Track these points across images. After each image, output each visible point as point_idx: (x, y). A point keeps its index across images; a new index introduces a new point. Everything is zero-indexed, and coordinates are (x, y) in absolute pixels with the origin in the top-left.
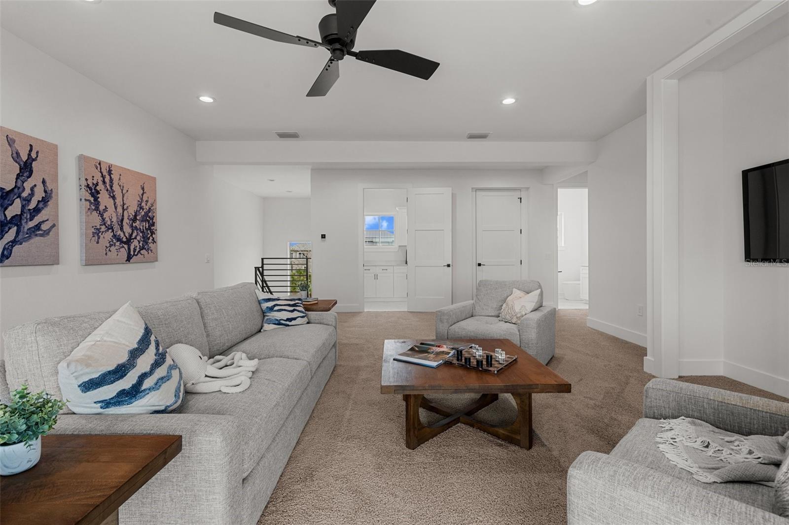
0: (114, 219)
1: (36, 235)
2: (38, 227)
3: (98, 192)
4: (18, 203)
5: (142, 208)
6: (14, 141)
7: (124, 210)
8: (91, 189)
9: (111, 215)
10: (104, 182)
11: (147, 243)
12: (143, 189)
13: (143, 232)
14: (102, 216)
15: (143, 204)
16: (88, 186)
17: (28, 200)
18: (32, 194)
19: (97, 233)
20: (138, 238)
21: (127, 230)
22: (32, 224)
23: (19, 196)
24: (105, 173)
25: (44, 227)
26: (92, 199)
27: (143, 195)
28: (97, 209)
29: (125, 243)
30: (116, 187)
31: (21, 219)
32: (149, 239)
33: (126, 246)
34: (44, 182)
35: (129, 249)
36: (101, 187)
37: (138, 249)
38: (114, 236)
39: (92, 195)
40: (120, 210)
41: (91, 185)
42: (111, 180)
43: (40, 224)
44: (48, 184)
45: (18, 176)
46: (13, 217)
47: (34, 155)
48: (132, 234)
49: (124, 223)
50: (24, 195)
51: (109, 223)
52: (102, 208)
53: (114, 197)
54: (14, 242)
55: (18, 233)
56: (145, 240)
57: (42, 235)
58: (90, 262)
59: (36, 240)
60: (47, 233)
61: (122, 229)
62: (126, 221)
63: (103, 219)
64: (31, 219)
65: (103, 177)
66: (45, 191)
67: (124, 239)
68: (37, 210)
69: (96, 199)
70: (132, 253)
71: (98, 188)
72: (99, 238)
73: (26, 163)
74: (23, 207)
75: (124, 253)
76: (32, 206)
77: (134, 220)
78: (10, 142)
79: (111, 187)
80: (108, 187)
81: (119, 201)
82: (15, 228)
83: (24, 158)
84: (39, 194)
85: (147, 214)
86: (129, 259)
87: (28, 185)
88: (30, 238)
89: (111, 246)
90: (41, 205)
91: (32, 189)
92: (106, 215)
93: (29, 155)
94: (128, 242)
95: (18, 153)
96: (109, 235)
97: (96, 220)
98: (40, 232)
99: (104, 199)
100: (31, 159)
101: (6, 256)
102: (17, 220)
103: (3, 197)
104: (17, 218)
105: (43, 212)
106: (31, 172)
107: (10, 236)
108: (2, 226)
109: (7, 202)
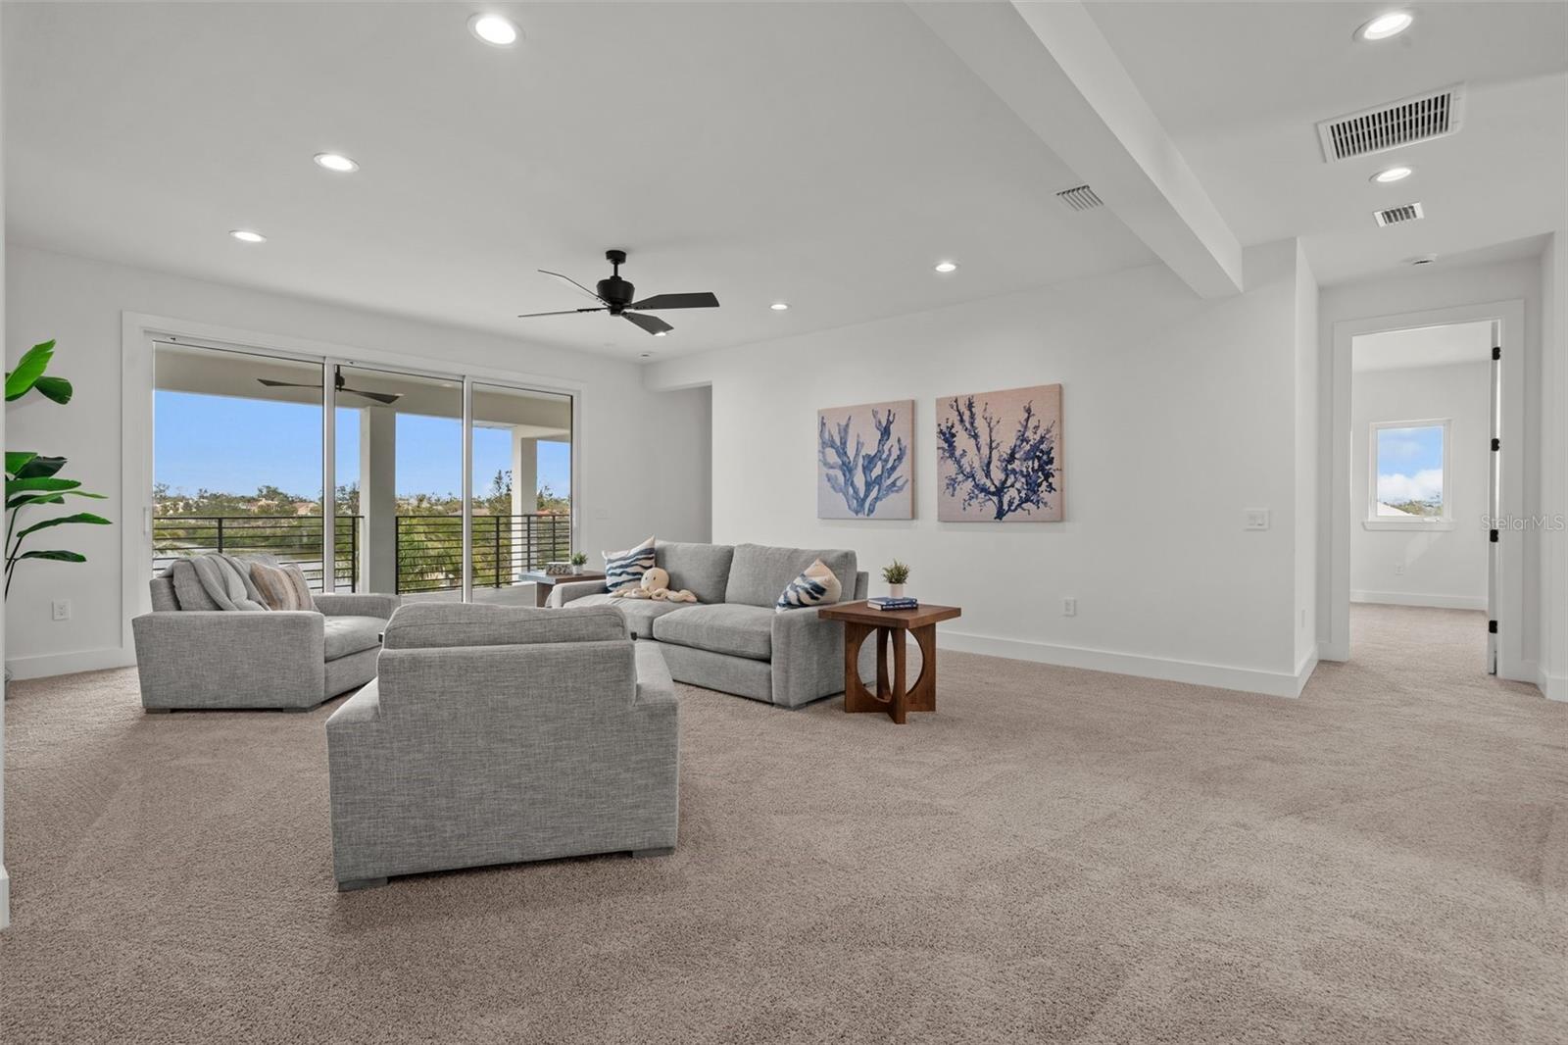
0: (976, 464)
1: (892, 492)
2: (894, 484)
3: (954, 436)
4: (879, 464)
5: (1024, 439)
6: (877, 412)
7: (991, 449)
8: (944, 434)
9: (973, 460)
10: (962, 421)
11: (1035, 492)
12: (1028, 411)
13: (1027, 476)
14: (958, 462)
15: (1029, 434)
16: (941, 432)
17: (886, 461)
18: (889, 455)
19: (952, 483)
20: (1018, 485)
21: (997, 475)
22: (889, 482)
23: (880, 459)
24: (963, 409)
25: (898, 484)
26: (946, 446)
27: (1027, 420)
28: (952, 455)
29: (993, 494)
30: (980, 423)
31: (882, 479)
32: (1040, 485)
33: (995, 499)
34: (899, 440)
35: (1001, 502)
36: (958, 428)
37: (1016, 502)
38: (977, 486)
39: (946, 440)
40: (985, 451)
41: (944, 429)
42: (972, 416)
44: (902, 442)
45: (880, 441)
46: (876, 478)
47: (891, 419)
48: (1006, 480)
49: (992, 467)
50: (884, 456)
51: (968, 470)
52: (958, 453)
53: (976, 437)
54: (877, 499)
55: (879, 491)
56: (1033, 487)
57: (897, 491)
58: (945, 518)
59: (893, 496)
60: (901, 489)
61: (988, 475)
62: (995, 463)
63: (961, 467)
64: (889, 478)
65: (961, 415)
66: (900, 449)
67: (993, 489)
68: (893, 468)
69: (951, 445)
70: (1006, 507)
71: (953, 431)
72: (954, 490)
73: (885, 428)
74: (883, 467)
75: (991, 507)
76: (889, 465)
77: (1012, 458)
78: (875, 414)
79: (972, 424)
80: (968, 425)
81: (984, 439)
82: (877, 487)
83: (884, 424)
84: (895, 453)
85: (1035, 447)
86: (1000, 514)
87: (886, 448)
88: (887, 494)
89: (971, 498)
90: (896, 463)
91: (890, 450)
92: (963, 461)
93: (888, 420)
94: (999, 492)
95: (880, 422)
96: (970, 484)
97: (951, 468)
98: (896, 488)
99: (962, 441)
100: (889, 423)
101: (871, 511)
102: (879, 480)
103: (870, 462)
104: (879, 477)
105: (898, 469)
106: (889, 434)
107: (874, 494)
108: (869, 486)
109: (872, 466)
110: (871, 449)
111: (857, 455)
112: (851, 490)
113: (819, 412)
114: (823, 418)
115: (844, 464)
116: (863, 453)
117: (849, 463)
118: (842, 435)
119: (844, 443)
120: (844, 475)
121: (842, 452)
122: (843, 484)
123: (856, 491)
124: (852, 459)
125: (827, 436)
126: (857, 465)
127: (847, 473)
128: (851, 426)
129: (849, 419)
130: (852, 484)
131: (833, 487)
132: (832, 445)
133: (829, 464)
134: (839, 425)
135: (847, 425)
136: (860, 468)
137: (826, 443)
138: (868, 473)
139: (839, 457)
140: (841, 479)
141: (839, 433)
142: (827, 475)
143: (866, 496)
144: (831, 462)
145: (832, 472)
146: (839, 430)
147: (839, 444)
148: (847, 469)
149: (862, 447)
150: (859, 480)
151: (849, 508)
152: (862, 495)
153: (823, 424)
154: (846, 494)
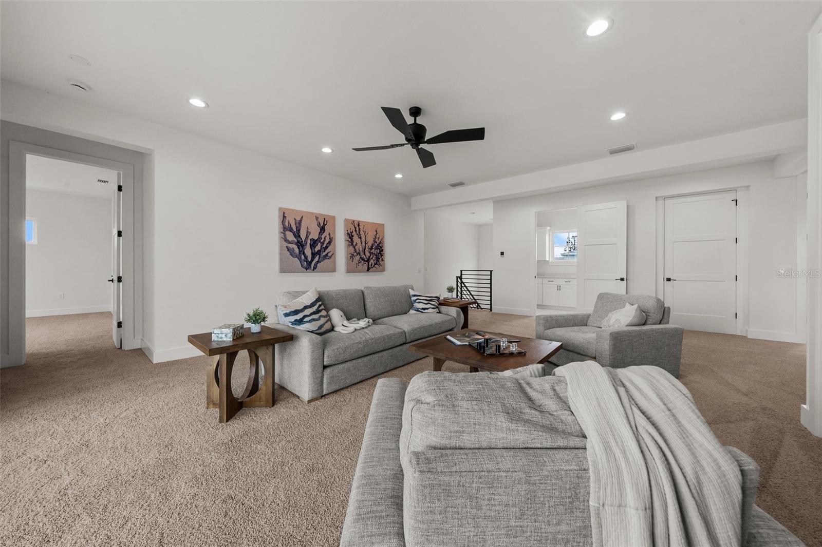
0: (361, 249)
1: (326, 259)
2: (327, 255)
3: (353, 236)
4: (319, 245)
5: (375, 242)
6: (318, 218)
7: (366, 244)
8: (349, 235)
9: (359, 247)
10: (356, 231)
11: (378, 261)
12: (376, 231)
13: (376, 255)
14: (354, 248)
15: (377, 240)
16: (348, 234)
17: (323, 243)
18: (325, 241)
19: (352, 256)
20: (374, 258)
21: (368, 254)
22: (324, 254)
23: (320, 242)
24: (356, 226)
25: (329, 255)
26: (350, 240)
27: (376, 235)
28: (352, 244)
29: (366, 261)
30: (362, 233)
31: (320, 252)
32: (379, 259)
33: (367, 263)
34: (329, 234)
35: (368, 264)
36: (354, 233)
37: (373, 264)
38: (361, 258)
39: (350, 238)
40: (364, 244)
41: (349, 232)
42: (359, 229)
43: (328, 253)
44: (331, 235)
45: (320, 233)
47: (325, 223)
48: (370, 255)
49: (366, 251)
50: (322, 241)
51: (358, 251)
52: (354, 243)
53: (360, 238)
54: (318, 262)
55: (320, 258)
56: (378, 259)
57: (328, 259)
58: (349, 271)
59: (326, 261)
60: (330, 257)
61: (364, 254)
62: (367, 249)
63: (355, 250)
64: (324, 252)
65: (355, 228)
66: (330, 238)
67: (366, 259)
68: (327, 247)
69: (352, 240)
70: (370, 266)
71: (353, 234)
72: (353, 259)
73: (322, 227)
74: (321, 246)
75: (366, 267)
76: (324, 246)
77: (371, 249)
78: (317, 218)
79: (359, 232)
80: (358, 233)
81: (363, 239)
82: (318, 256)
83: (322, 225)
84: (327, 240)
85: (378, 245)
86: (368, 269)
87: (323, 237)
88: (324, 260)
89: (359, 263)
90: (328, 245)
91: (325, 238)
92: (356, 247)
93: (324, 223)
94: (368, 261)
95: (319, 223)
96: (358, 257)
97: (352, 250)
98: (328, 257)
99: (356, 239)
100: (324, 225)
101: (315, 268)
102: (319, 252)
103: (314, 243)
104: (319, 251)
105: (329, 248)
106: (324, 230)
107: (316, 259)
108: (313, 255)
109: (316, 245)
110: (315, 235)
111: (307, 238)
112: (303, 257)
113: (280, 209)
114: (284, 213)
115: (298, 242)
116: (310, 237)
117: (302, 241)
118: (298, 225)
119: (298, 230)
120: (299, 248)
121: (297, 234)
122: (298, 253)
123: (306, 257)
124: (303, 240)
125: (287, 224)
126: (306, 243)
127: (300, 247)
128: (303, 222)
129: (302, 217)
130: (304, 253)
131: (291, 255)
132: (291, 230)
133: (288, 241)
134: (295, 219)
135: (301, 221)
136: (308, 245)
137: (286, 228)
138: (313, 248)
139: (295, 237)
140: (297, 250)
141: (296, 224)
142: (287, 247)
143: (312, 260)
144: (290, 240)
145: (290, 246)
146: (295, 222)
147: (295, 230)
148: (301, 245)
149: (310, 234)
150: (308, 251)
151: (302, 266)
152: (310, 260)
153: (284, 217)
154: (300, 259)
